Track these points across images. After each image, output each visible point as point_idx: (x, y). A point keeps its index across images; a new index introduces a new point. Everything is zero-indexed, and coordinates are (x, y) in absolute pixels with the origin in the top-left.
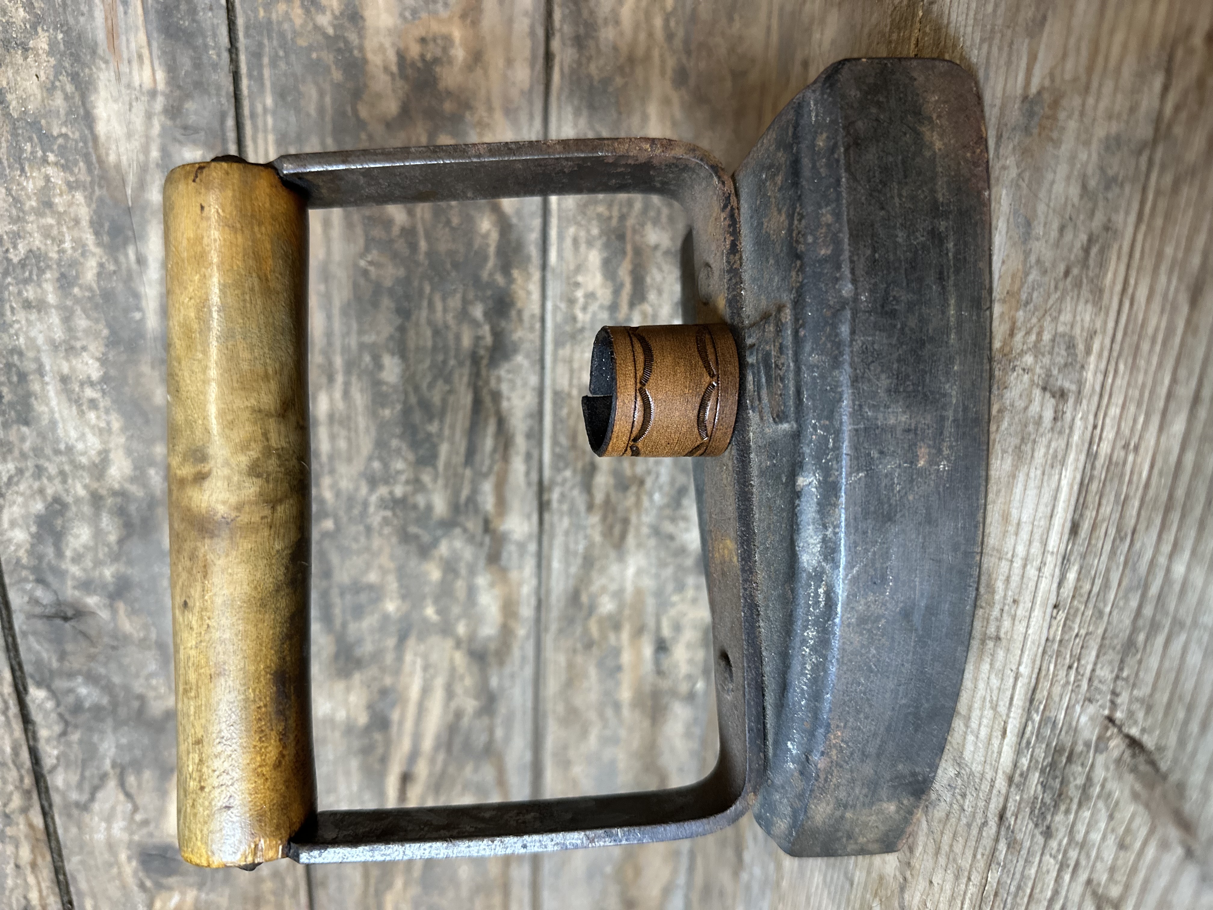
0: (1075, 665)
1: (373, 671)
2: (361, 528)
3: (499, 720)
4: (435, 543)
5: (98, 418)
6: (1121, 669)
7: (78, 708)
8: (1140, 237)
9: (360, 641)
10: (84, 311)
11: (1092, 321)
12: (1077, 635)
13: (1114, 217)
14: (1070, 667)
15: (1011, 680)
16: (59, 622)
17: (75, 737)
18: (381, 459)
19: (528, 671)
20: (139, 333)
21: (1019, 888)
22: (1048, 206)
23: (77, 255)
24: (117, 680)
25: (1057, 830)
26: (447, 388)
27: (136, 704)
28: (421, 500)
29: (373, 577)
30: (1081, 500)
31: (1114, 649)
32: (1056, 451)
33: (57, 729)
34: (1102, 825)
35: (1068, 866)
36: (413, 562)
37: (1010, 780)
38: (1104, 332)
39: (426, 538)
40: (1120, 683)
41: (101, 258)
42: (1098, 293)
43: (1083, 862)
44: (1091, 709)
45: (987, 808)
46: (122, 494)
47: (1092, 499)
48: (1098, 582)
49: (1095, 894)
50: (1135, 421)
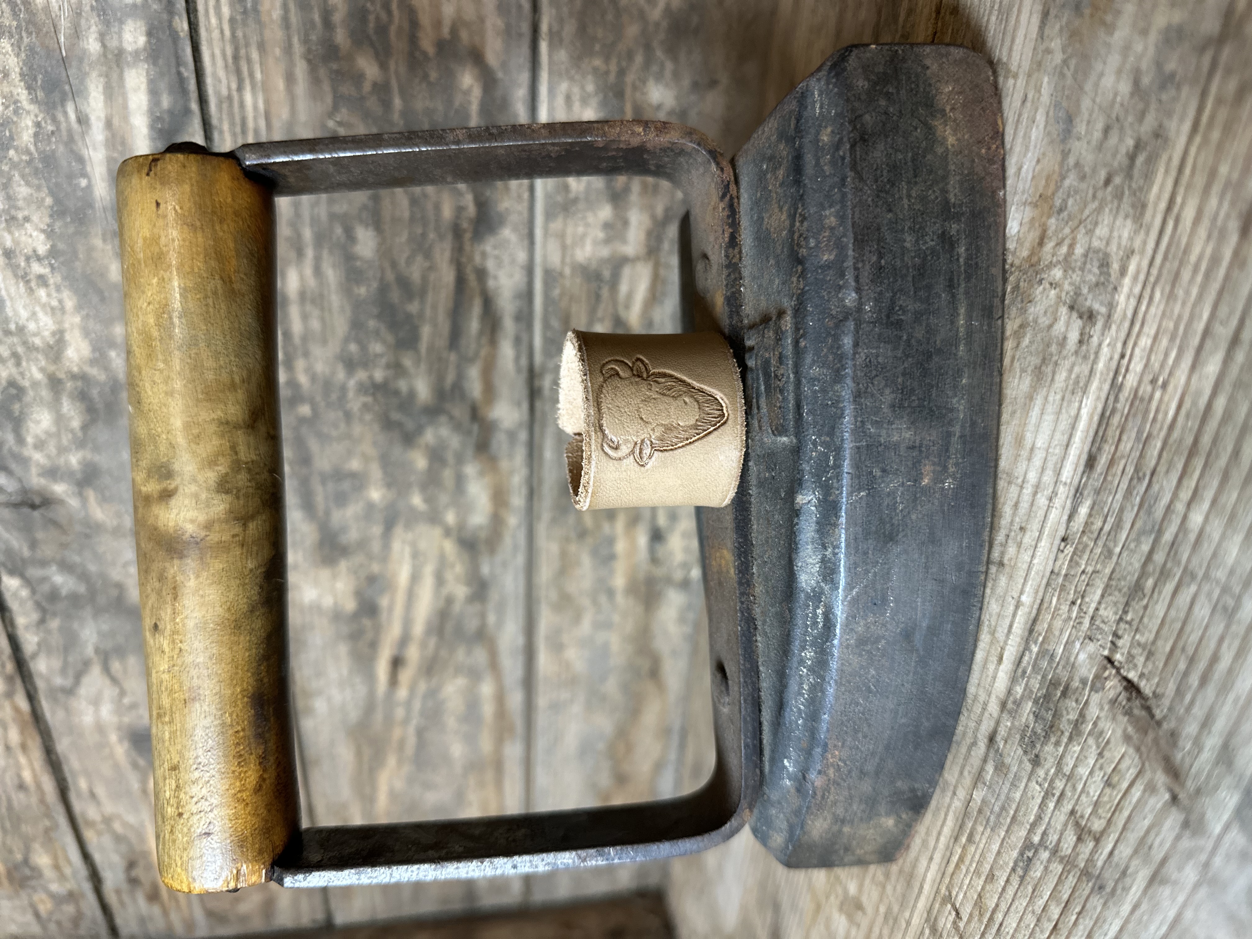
0: (1079, 602)
1: (358, 559)
2: (340, 414)
3: (491, 606)
4: (420, 430)
5: (49, 295)
6: (1125, 612)
7: (54, 596)
8: (1193, 150)
9: (344, 529)
10: (23, 176)
11: (1131, 239)
12: (1083, 572)
13: (1166, 122)
14: (1073, 603)
15: (1012, 608)
16: (26, 510)
17: (54, 624)
18: (359, 342)
19: (520, 559)
20: (87, 201)
21: (1003, 808)
22: (1094, 101)
23: (10, 112)
24: (92, 568)
25: (1045, 760)
26: (427, 264)
27: (114, 593)
28: (402, 385)
29: (355, 465)
30: (1101, 434)
31: (1120, 591)
32: (1078, 377)
33: (35, 616)
34: (1091, 762)
35: (1053, 795)
36: (397, 451)
37: (1003, 705)
38: (1142, 252)
39: (410, 425)
40: (1122, 625)
41: (36, 116)
42: (1140, 207)
43: (1069, 794)
44: (1091, 647)
45: (977, 730)
46: (83, 377)
47: (1113, 432)
48: (1111, 520)
49: (1077, 824)
50: (1166, 355)
